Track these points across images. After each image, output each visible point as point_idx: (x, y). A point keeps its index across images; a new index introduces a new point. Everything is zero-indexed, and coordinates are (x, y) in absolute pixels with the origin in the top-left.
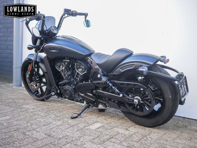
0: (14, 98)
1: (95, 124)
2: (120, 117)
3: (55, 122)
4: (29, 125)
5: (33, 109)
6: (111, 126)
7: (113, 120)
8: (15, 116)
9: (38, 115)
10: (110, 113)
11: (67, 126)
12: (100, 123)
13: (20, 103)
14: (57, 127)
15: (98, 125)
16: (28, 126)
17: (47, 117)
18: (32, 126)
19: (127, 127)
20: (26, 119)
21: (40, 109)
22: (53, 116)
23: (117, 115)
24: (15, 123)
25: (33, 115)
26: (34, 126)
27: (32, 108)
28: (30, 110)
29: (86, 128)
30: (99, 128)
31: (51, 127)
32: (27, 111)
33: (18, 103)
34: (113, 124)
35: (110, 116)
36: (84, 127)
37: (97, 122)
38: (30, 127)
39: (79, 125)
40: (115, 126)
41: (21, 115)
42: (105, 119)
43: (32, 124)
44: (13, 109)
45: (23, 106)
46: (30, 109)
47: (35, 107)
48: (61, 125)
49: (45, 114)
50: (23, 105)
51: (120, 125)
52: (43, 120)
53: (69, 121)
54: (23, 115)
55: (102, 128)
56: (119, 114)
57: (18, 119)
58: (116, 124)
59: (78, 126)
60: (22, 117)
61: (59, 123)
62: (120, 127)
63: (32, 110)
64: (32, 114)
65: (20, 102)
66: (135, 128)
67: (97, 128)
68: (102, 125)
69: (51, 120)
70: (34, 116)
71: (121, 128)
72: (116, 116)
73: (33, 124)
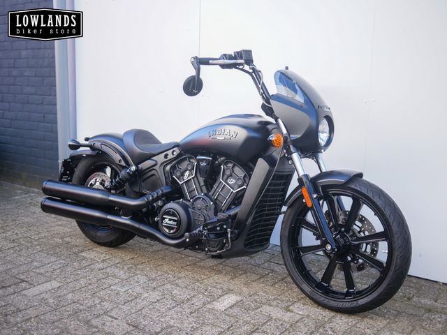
0: (65, 233)
1: (226, 297)
2: (277, 278)
3: (146, 295)
4: (97, 301)
5: (104, 261)
6: (256, 301)
7: (262, 285)
8: (68, 281)
9: (114, 276)
10: (259, 266)
11: (170, 303)
12: (236, 294)
13: (77, 246)
14: (151, 307)
15: (231, 299)
16: (95, 306)
17: (132, 282)
18: (102, 303)
19: (290, 304)
20: (90, 287)
21: (117, 262)
22: (143, 279)
23: (273, 271)
24: (70, 296)
25: (103, 277)
26: (106, 305)
27: (102, 259)
28: (97, 264)
29: (208, 306)
30: (233, 306)
31: (139, 307)
32: (92, 266)
33: (73, 246)
34: (262, 296)
35: (258, 274)
36: (204, 304)
37: (229, 291)
38: (98, 306)
39: (194, 300)
40: (264, 301)
41: (81, 278)
42: (247, 284)
43: (102, 300)
44: (64, 262)
45: (84, 254)
46: (98, 262)
47: (108, 257)
48: (158, 300)
49: (127, 274)
50: (82, 252)
51: (275, 299)
52: (123, 291)
53: (175, 292)
54: (85, 277)
55: (238, 306)
56: (276, 269)
57: (75, 288)
58: (267, 296)
59: (193, 302)
60: (83, 282)
61: (155, 295)
62: (275, 303)
63: (101, 266)
64: (101, 276)
65: (78, 244)
66: (304, 304)
67: (228, 306)
68: (239, 298)
69: (138, 290)
70: (105, 280)
71: (277, 306)
72: (268, 274)
73: (106, 300)
